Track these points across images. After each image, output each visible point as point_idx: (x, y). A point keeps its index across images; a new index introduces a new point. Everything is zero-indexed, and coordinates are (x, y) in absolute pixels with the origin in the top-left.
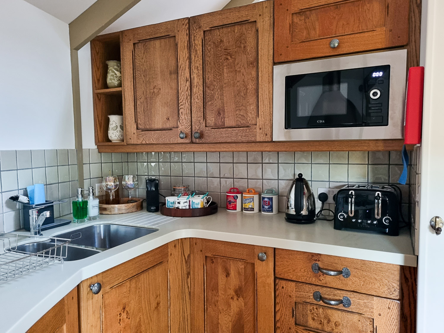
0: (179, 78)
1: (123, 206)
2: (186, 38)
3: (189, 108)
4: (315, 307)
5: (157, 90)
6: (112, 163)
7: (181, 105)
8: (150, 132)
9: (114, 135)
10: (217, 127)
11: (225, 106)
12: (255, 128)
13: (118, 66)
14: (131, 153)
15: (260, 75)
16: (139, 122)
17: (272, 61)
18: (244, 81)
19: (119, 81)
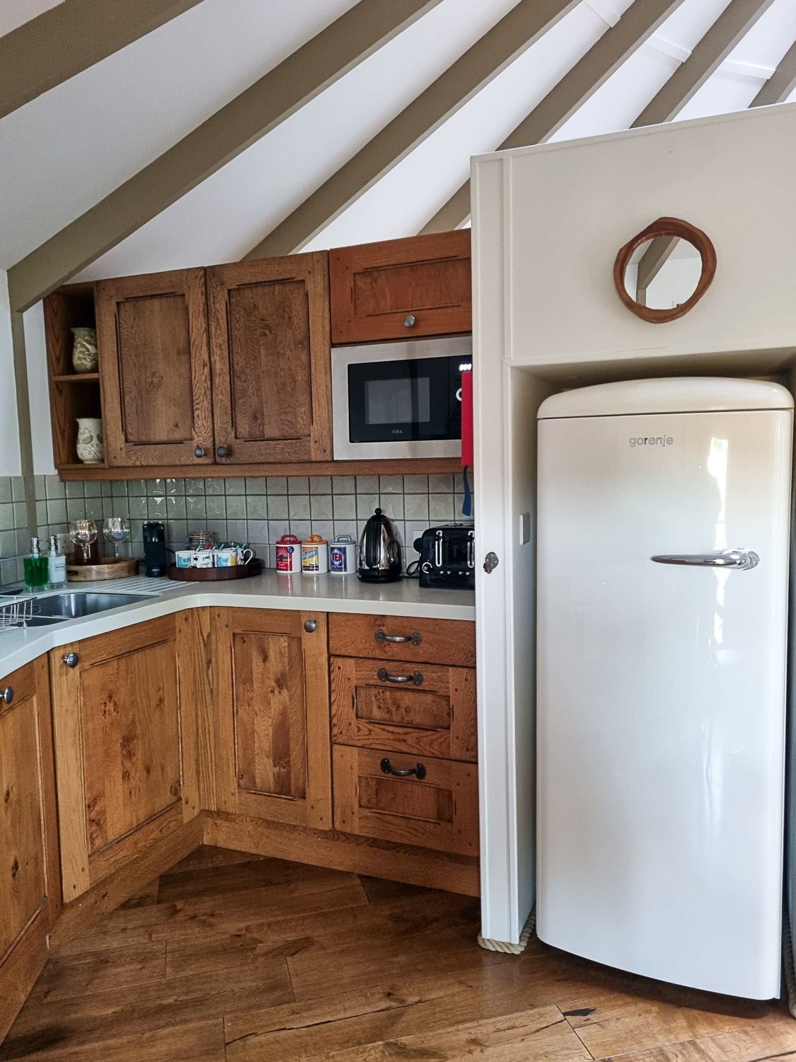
0: (193, 360)
1: (105, 568)
2: (201, 300)
3: (210, 409)
4: (381, 691)
5: (158, 379)
6: (84, 498)
7: (198, 404)
8: (148, 446)
9: (87, 451)
10: (253, 439)
11: (264, 406)
12: (309, 441)
13: (92, 337)
14: (117, 481)
15: (313, 361)
16: (129, 430)
17: (329, 341)
18: (290, 370)
19: (94, 362)
